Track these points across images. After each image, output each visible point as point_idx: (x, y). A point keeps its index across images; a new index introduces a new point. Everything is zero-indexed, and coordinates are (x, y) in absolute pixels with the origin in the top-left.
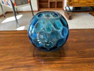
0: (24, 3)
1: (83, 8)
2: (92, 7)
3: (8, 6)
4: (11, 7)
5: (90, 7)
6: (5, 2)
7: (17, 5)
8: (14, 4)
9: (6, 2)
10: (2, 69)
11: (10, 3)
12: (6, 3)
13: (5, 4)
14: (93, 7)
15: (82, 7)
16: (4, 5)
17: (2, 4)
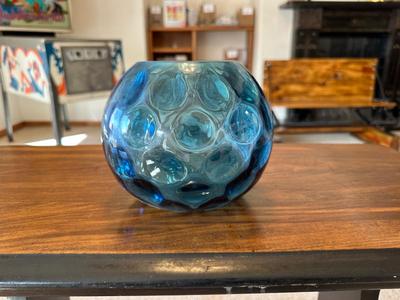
0: (99, 87)
1: (324, 114)
2: (358, 110)
3: (35, 96)
4: (46, 98)
5: (351, 109)
6: (25, 81)
7: (70, 93)
8: (59, 89)
9: (30, 80)
10: (16, 237)
11: (44, 83)
12: (28, 86)
13: (22, 89)
14: (362, 112)
15: (320, 109)
16: (20, 92)
17: (10, 90)
